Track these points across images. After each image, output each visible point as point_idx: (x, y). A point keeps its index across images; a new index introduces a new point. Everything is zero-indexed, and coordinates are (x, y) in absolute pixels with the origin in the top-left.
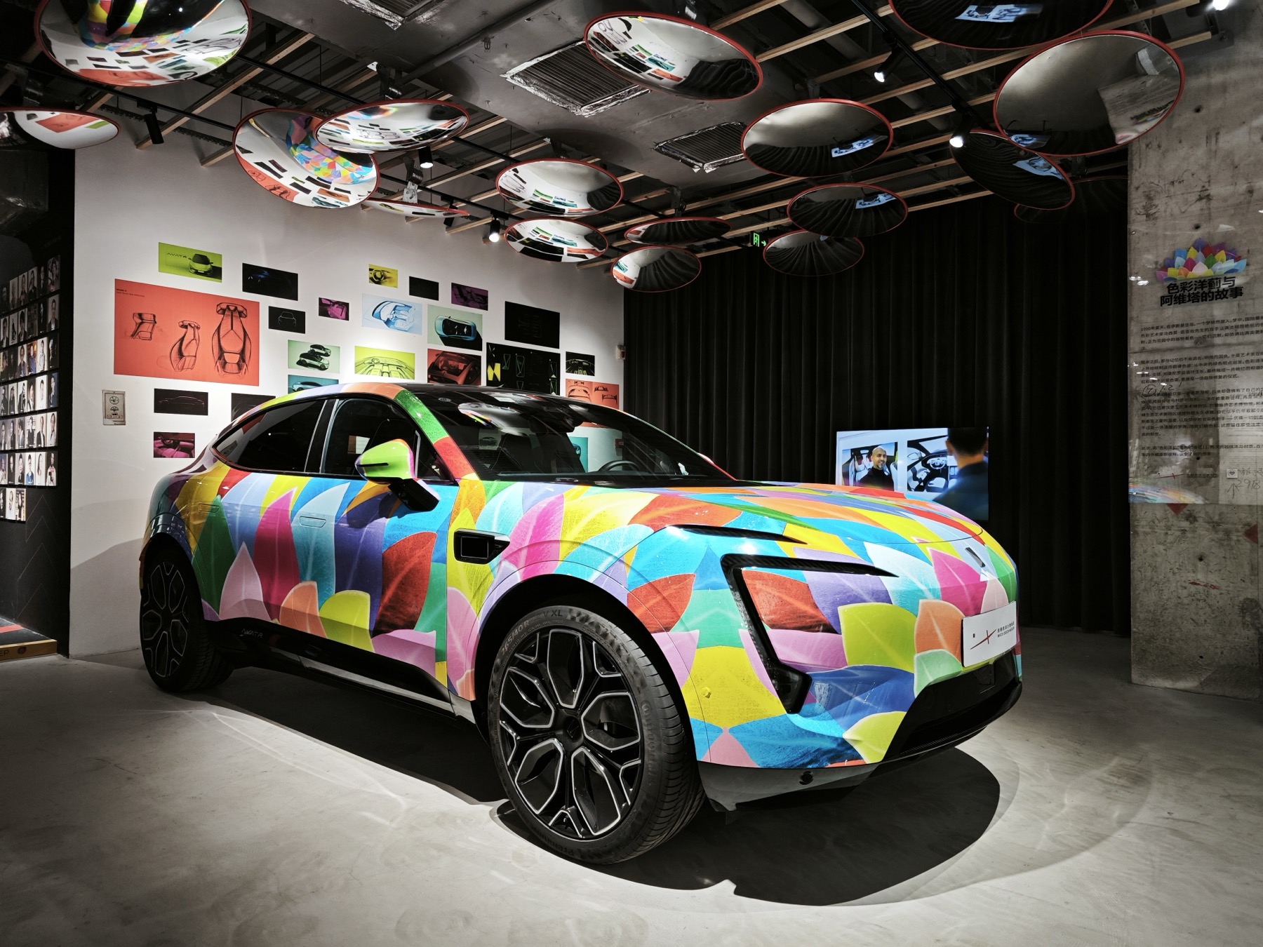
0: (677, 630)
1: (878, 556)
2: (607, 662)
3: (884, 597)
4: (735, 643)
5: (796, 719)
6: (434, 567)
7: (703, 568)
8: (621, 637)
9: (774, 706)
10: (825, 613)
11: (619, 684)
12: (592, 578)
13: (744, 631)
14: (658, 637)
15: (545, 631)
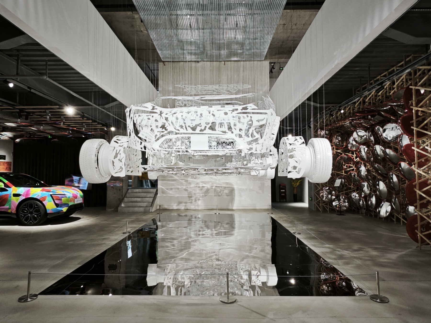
0: (45, 201)
1: (66, 193)
2: (37, 205)
3: (66, 197)
4: (51, 202)
5: (58, 208)
6: (9, 198)
7: (48, 196)
8: (39, 203)
9: (55, 207)
10: (60, 199)
11: (39, 207)
12: (35, 197)
13: (52, 201)
14: (43, 202)
15: (28, 203)
